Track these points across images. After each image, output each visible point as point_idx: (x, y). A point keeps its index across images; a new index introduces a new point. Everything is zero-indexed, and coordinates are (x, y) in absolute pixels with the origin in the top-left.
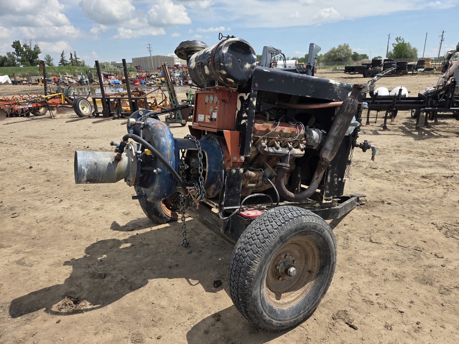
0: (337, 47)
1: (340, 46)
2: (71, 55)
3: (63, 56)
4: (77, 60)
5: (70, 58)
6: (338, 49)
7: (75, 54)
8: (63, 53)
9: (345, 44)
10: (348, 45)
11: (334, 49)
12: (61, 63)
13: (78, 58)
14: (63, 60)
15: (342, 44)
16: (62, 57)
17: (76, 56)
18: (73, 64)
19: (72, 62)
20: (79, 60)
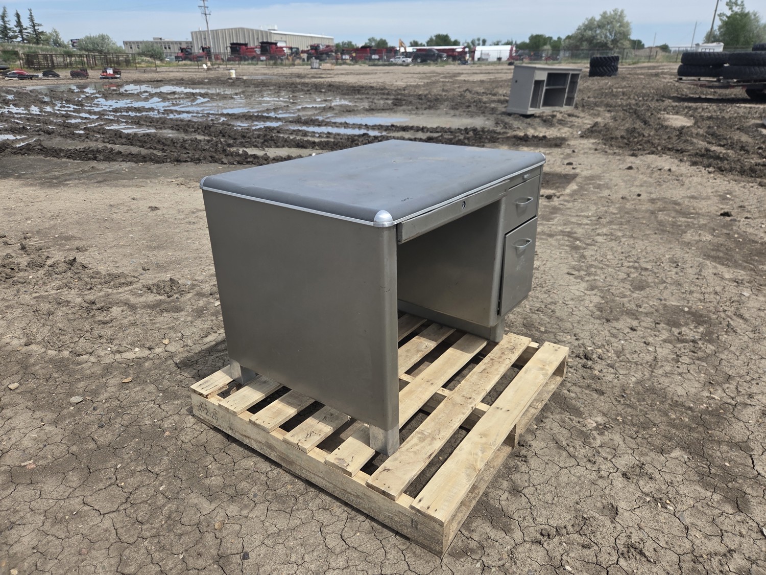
0: (598, 18)
1: (604, 16)
2: (18, 16)
3: (6, 19)
4: (36, 28)
5: (15, 23)
6: (600, 21)
7: (31, 15)
8: (4, 13)
9: (615, 11)
10: (622, 12)
11: (592, 21)
13: (39, 25)
14: (5, 27)
15: (610, 11)
16: (4, 21)
17: (32, 19)
18: (22, 37)
19: (21, 32)
20: (40, 29)
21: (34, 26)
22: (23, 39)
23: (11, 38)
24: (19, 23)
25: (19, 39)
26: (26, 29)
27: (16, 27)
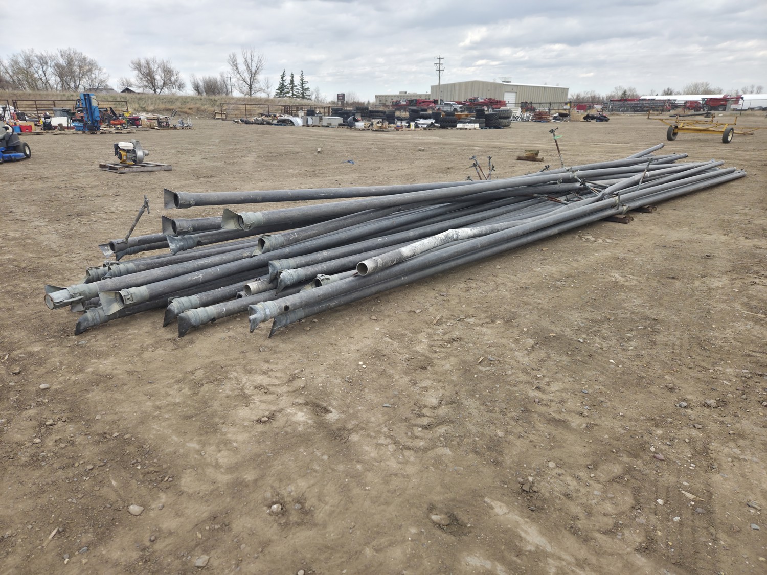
2: (292, 76)
3: (284, 78)
4: (304, 85)
5: (290, 82)
7: (302, 75)
8: (284, 74)
12: (278, 91)
13: (306, 82)
14: (283, 84)
16: (283, 80)
17: (302, 80)
18: (293, 93)
19: (292, 88)
20: (306, 86)
21: (302, 84)
22: (293, 94)
23: (286, 93)
24: (292, 81)
25: (291, 94)
26: (296, 86)
27: (290, 84)
